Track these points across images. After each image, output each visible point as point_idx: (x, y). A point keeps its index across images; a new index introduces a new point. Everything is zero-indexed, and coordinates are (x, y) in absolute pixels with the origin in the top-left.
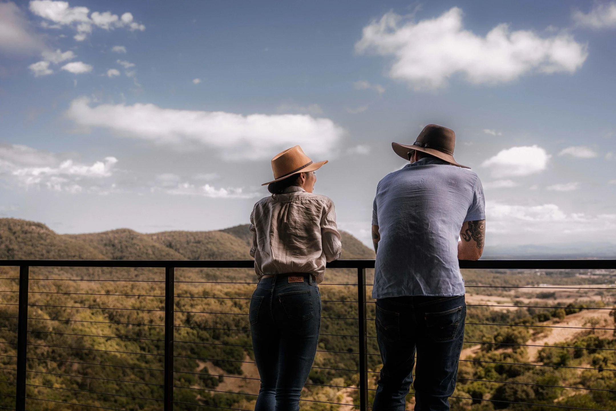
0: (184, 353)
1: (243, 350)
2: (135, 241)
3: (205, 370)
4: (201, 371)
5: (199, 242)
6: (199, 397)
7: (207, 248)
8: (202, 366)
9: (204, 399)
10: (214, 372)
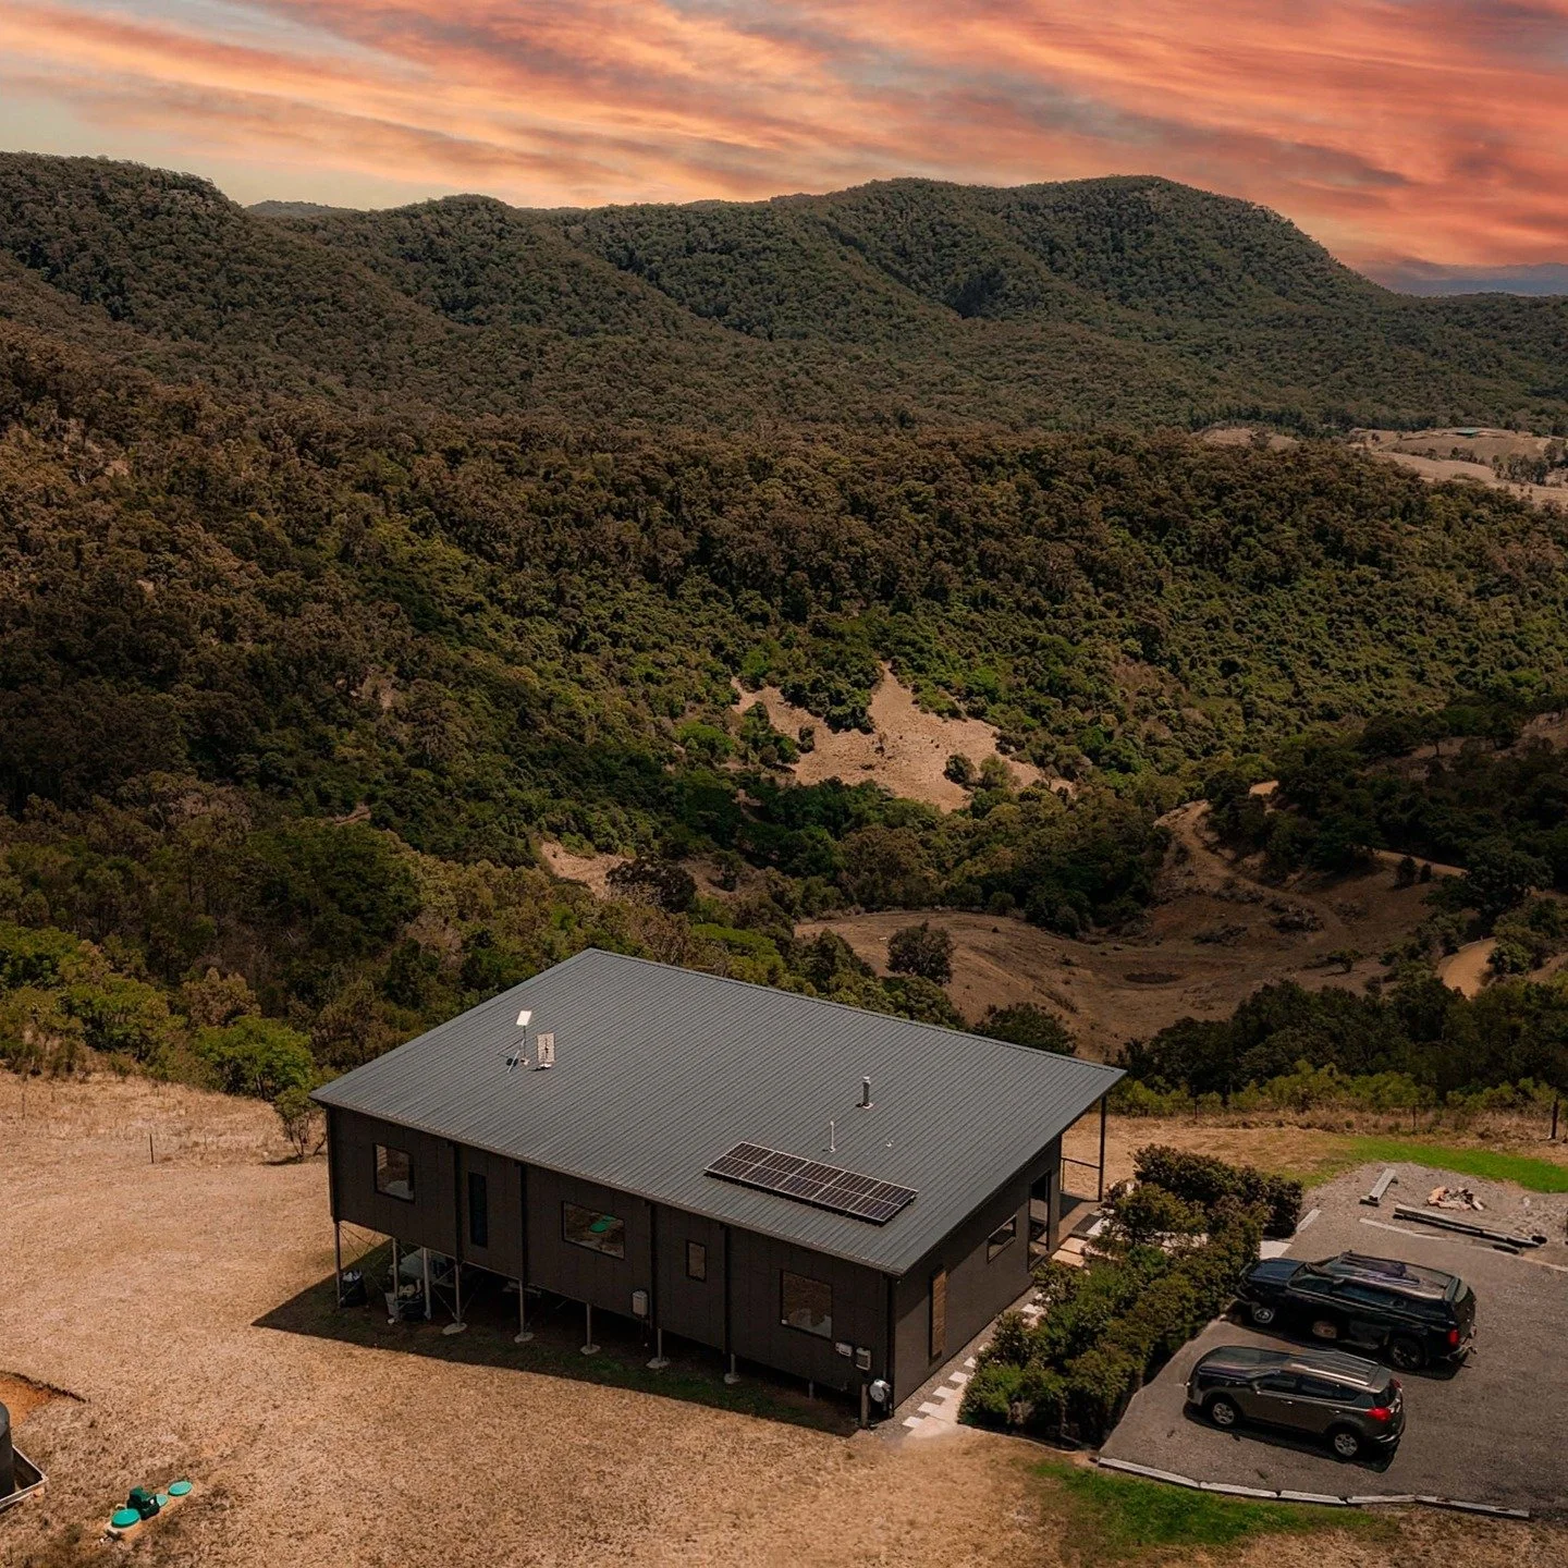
0: (693, 658)
1: (876, 655)
2: (510, 245)
3: (760, 712)
4: (747, 714)
5: (727, 249)
6: (742, 795)
7: (757, 270)
8: (748, 700)
9: (757, 803)
10: (787, 721)
